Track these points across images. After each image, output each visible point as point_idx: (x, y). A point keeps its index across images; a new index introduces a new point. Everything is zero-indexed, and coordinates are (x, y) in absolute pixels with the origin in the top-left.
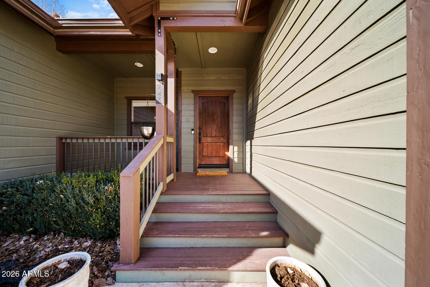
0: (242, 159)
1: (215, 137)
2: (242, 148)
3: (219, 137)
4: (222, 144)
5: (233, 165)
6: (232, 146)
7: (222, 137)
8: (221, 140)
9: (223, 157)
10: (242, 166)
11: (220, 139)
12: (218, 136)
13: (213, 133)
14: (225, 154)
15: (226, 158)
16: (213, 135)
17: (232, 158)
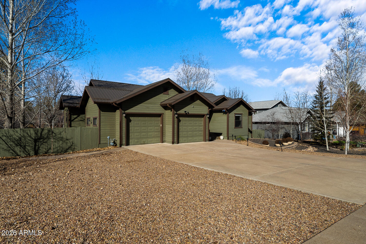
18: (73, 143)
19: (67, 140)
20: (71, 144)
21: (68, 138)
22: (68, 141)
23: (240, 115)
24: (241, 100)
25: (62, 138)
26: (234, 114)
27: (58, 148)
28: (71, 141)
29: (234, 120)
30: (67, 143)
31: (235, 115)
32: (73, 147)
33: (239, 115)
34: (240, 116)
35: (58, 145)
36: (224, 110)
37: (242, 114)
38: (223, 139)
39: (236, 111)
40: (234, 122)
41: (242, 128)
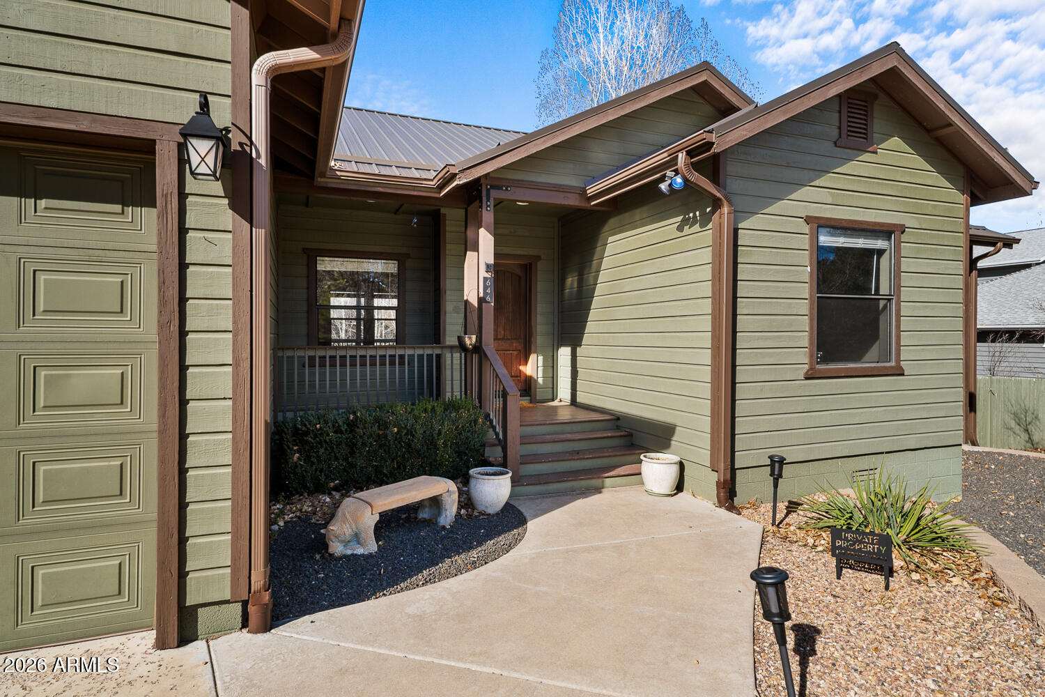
0: (551, 379)
1: (503, 339)
2: (552, 361)
3: (509, 339)
4: (515, 353)
5: (537, 390)
6: (536, 355)
7: (515, 339)
8: (514, 345)
9: (517, 376)
10: (551, 392)
11: (513, 343)
12: (509, 337)
13: (500, 332)
14: (520, 371)
15: (523, 378)
16: (499, 337)
17: (536, 378)
23: (879, 244)
24: (894, 72)
26: (808, 220)
29: (805, 290)
31: (814, 238)
33: (860, 243)
34: (880, 252)
36: (677, 172)
37: (902, 229)
38: (679, 487)
39: (825, 195)
40: (804, 307)
41: (903, 375)
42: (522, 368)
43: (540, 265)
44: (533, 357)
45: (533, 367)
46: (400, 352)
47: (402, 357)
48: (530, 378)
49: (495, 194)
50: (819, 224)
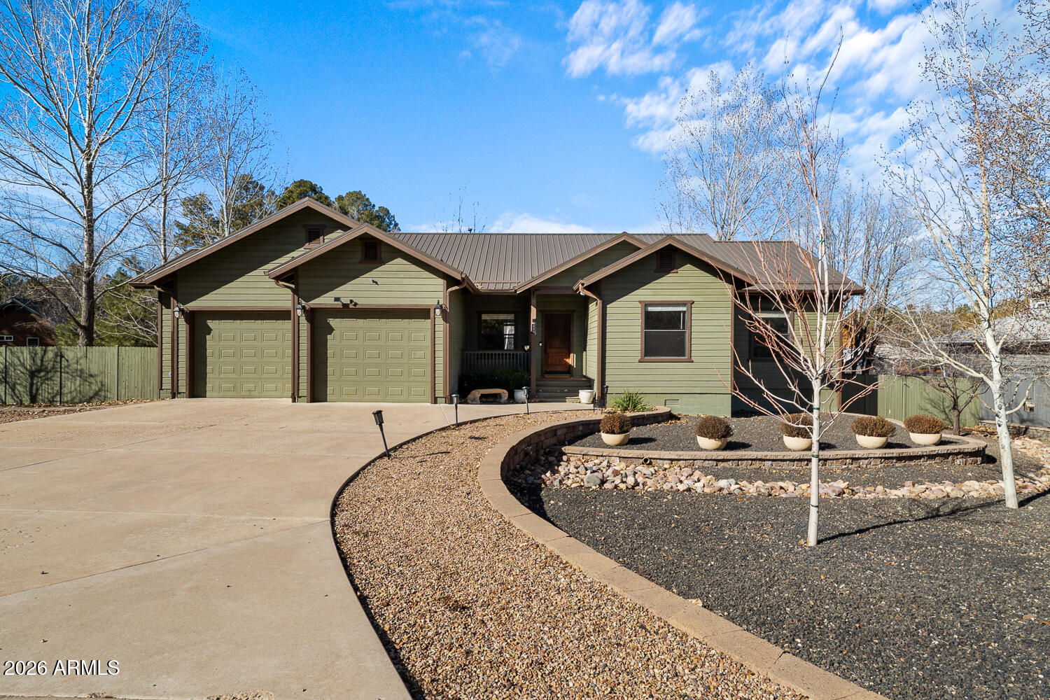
0: (580, 366)
1: (559, 348)
2: (580, 358)
3: (561, 348)
4: (565, 353)
5: (574, 371)
7: (563, 346)
8: (564, 349)
9: (565, 365)
10: (580, 372)
13: (557, 345)
14: (567, 362)
15: (568, 365)
16: (557, 347)
17: (573, 365)
18: (102, 385)
19: (91, 376)
20: (100, 386)
21: (92, 374)
22: (92, 380)
23: (684, 309)
25: (82, 371)
26: (640, 302)
27: (74, 394)
28: (99, 379)
29: (639, 329)
30: (90, 383)
31: (645, 309)
32: (103, 393)
34: (684, 312)
35: (73, 385)
37: (692, 302)
39: (649, 292)
40: (639, 335)
41: (693, 362)
42: (567, 360)
43: (575, 314)
44: (572, 355)
45: (571, 360)
46: (515, 352)
47: (517, 355)
48: (570, 365)
49: (537, 293)
50: (647, 305)
